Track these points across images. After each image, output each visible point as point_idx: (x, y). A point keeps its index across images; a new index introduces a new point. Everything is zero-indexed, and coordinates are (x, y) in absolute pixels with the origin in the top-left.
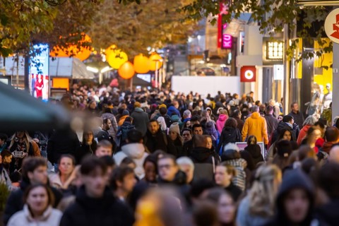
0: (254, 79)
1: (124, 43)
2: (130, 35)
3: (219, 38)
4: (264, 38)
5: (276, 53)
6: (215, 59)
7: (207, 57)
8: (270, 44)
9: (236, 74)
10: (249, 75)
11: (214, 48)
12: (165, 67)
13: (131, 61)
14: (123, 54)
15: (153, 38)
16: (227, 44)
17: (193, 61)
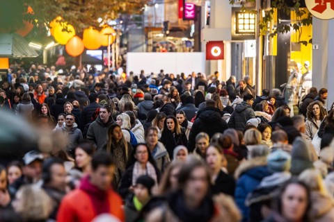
0: (222, 57)
1: (72, 14)
2: (78, 5)
3: (179, 7)
4: (233, 9)
5: (247, 27)
6: (175, 31)
7: (166, 29)
8: (239, 16)
9: (199, 50)
10: (216, 51)
11: (174, 19)
12: (118, 41)
13: (80, 35)
14: (70, 27)
15: (105, 8)
16: (189, 14)
17: (150, 34)
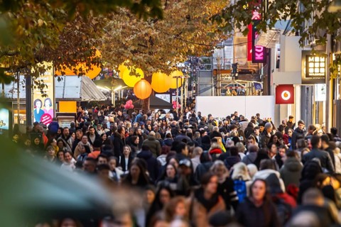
0: (291, 101)
1: (140, 57)
2: (146, 47)
3: (249, 49)
4: (303, 52)
5: (317, 70)
6: (244, 73)
7: (235, 71)
8: (310, 59)
9: (269, 94)
10: (286, 95)
11: (243, 61)
14: (139, 71)
15: (173, 50)
16: (259, 57)
17: (219, 77)
